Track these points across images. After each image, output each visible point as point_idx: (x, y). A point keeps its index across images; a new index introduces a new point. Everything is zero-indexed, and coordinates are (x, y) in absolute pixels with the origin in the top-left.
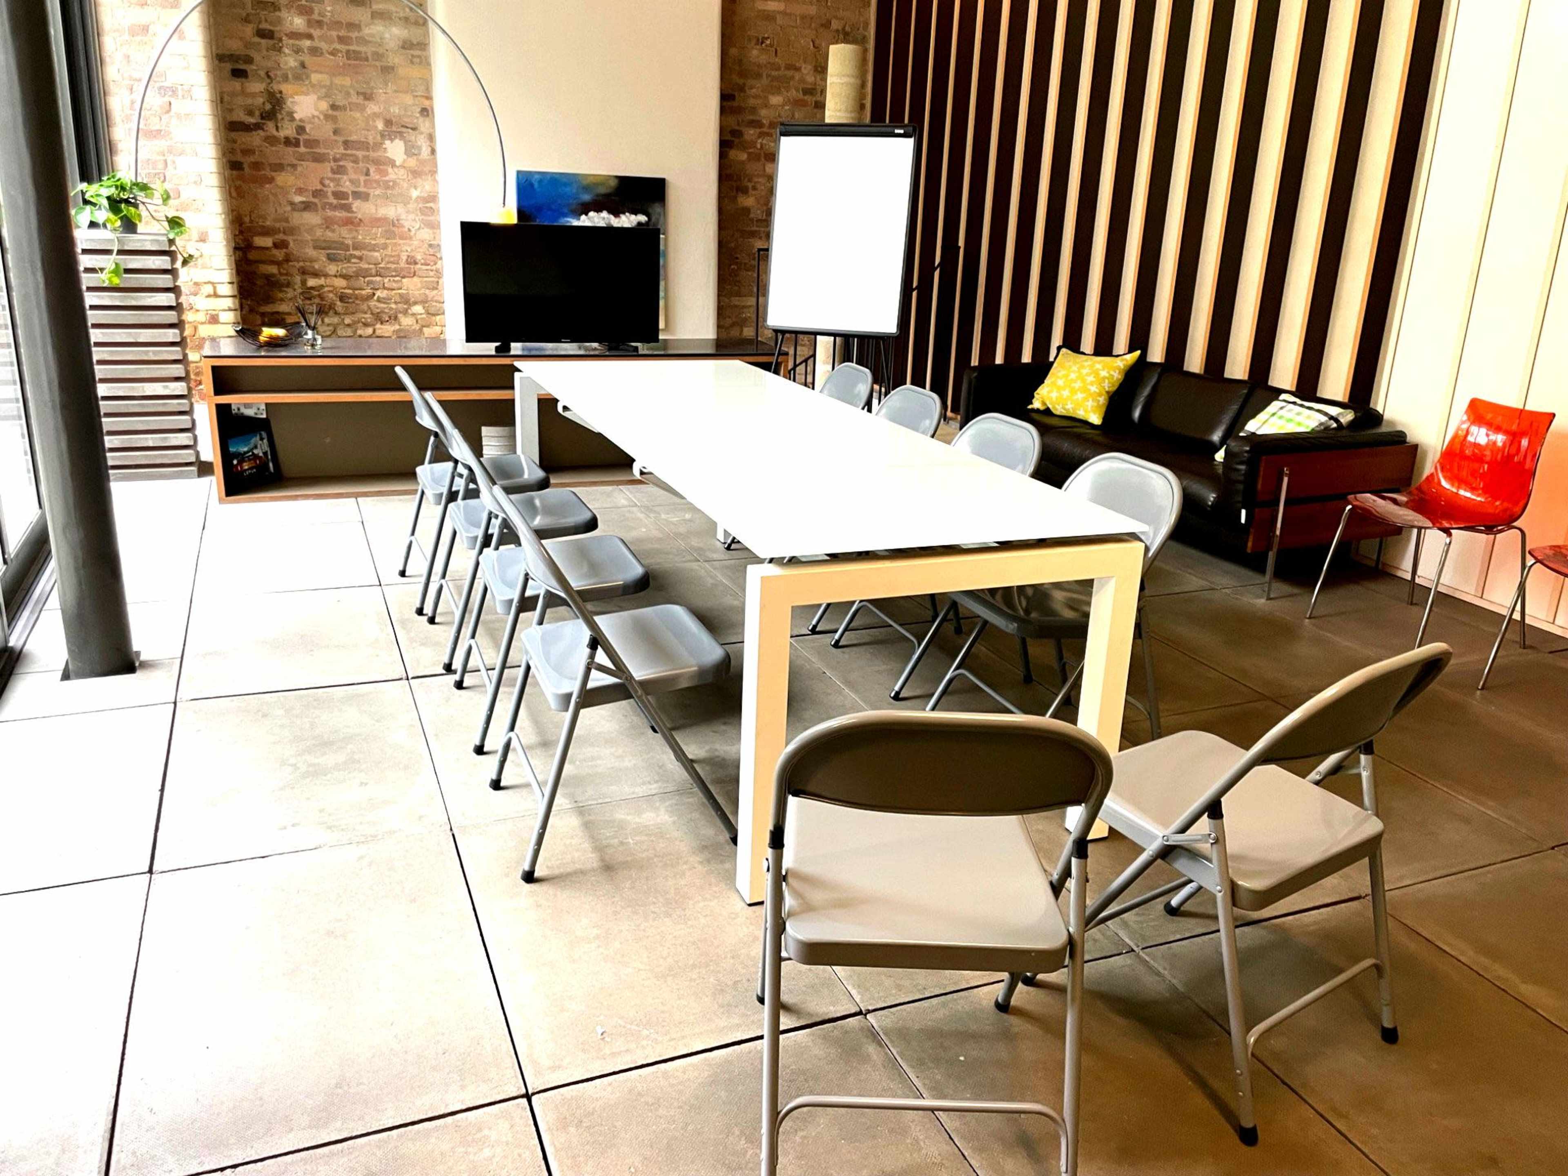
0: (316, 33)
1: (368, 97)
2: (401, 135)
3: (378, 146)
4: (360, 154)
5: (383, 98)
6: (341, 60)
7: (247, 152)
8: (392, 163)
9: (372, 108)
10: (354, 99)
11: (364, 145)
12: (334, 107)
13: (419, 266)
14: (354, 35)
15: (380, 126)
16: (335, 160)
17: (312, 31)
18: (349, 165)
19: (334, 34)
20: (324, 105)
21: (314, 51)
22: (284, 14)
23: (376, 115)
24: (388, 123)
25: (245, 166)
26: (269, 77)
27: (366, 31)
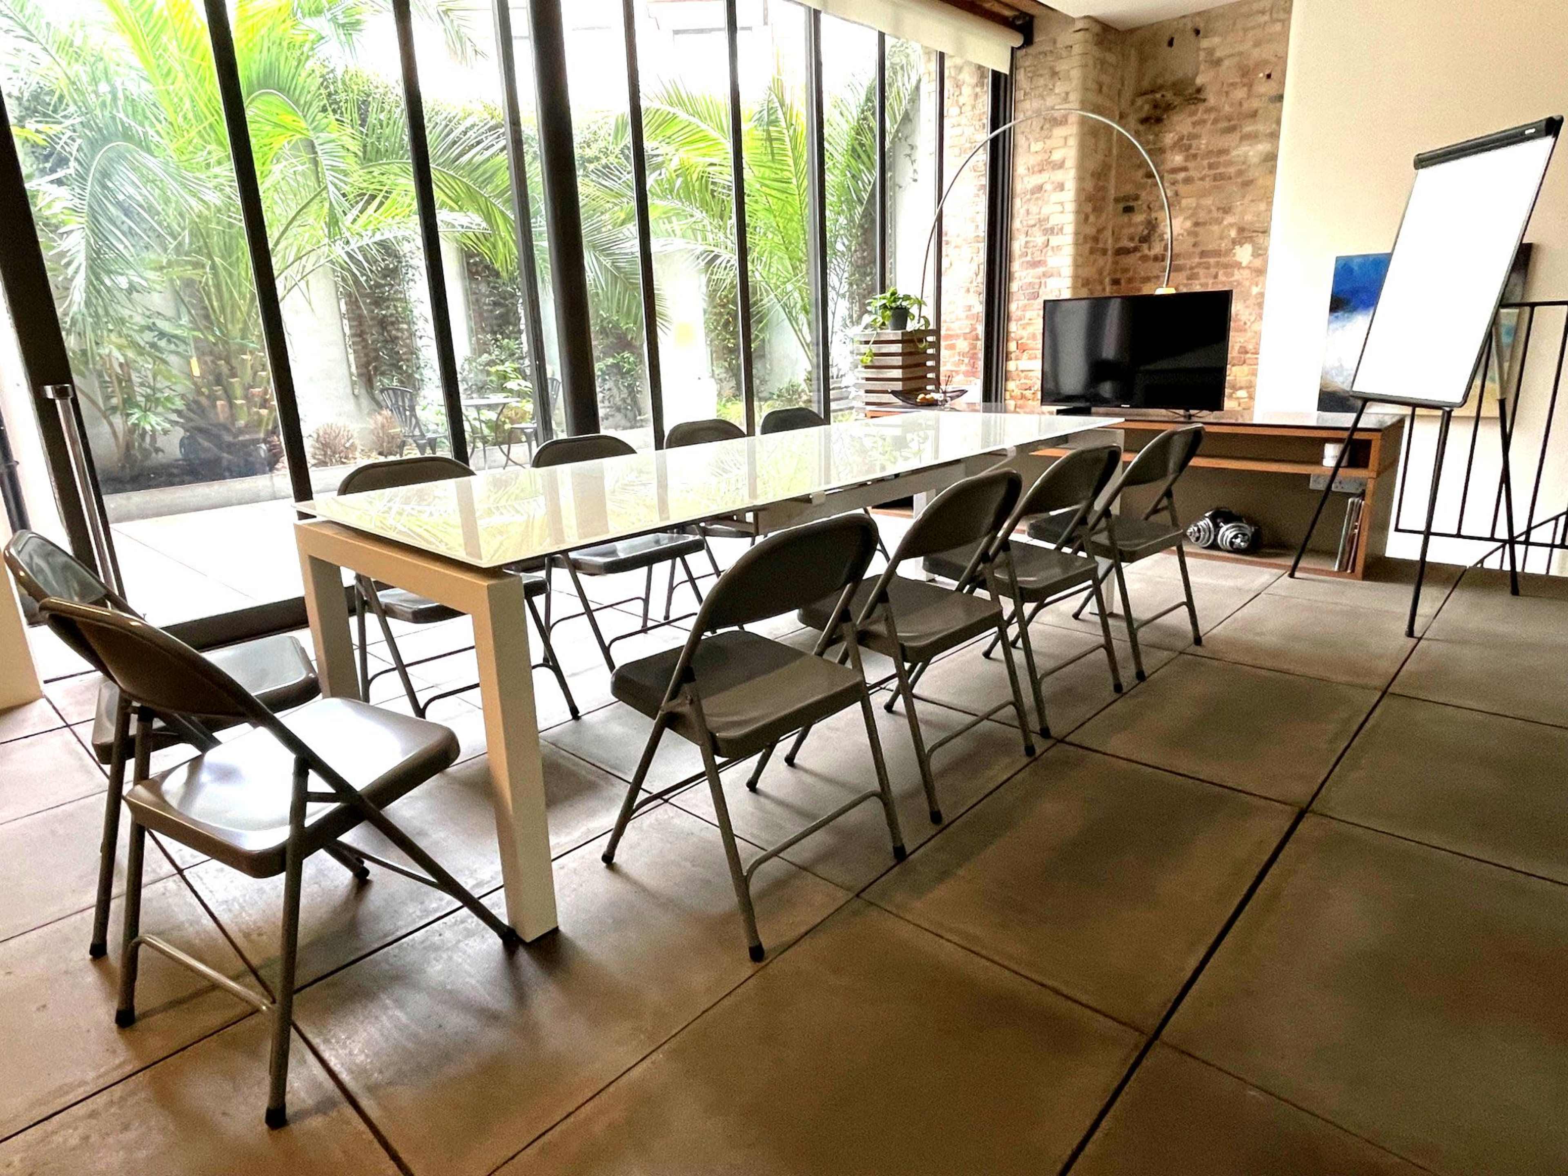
0: (1190, 165)
1: (1226, 210)
2: (1250, 240)
3: (1229, 252)
4: (1212, 261)
5: (1240, 209)
6: (1208, 183)
7: (1125, 270)
8: (1239, 265)
9: (1229, 219)
10: (1215, 214)
11: (1217, 253)
12: (1197, 224)
13: (1249, 355)
14: (1223, 159)
15: (1233, 233)
16: (1192, 268)
17: (1189, 164)
18: (1201, 272)
19: (1205, 162)
20: (1188, 224)
21: (1188, 181)
22: (1168, 155)
23: (1231, 225)
24: (1241, 230)
25: (1123, 282)
26: (1149, 207)
27: (1234, 153)
